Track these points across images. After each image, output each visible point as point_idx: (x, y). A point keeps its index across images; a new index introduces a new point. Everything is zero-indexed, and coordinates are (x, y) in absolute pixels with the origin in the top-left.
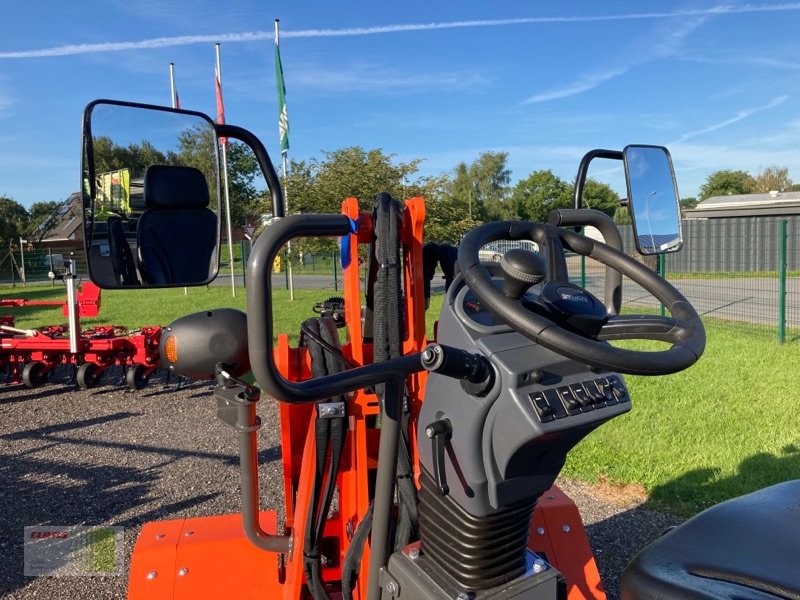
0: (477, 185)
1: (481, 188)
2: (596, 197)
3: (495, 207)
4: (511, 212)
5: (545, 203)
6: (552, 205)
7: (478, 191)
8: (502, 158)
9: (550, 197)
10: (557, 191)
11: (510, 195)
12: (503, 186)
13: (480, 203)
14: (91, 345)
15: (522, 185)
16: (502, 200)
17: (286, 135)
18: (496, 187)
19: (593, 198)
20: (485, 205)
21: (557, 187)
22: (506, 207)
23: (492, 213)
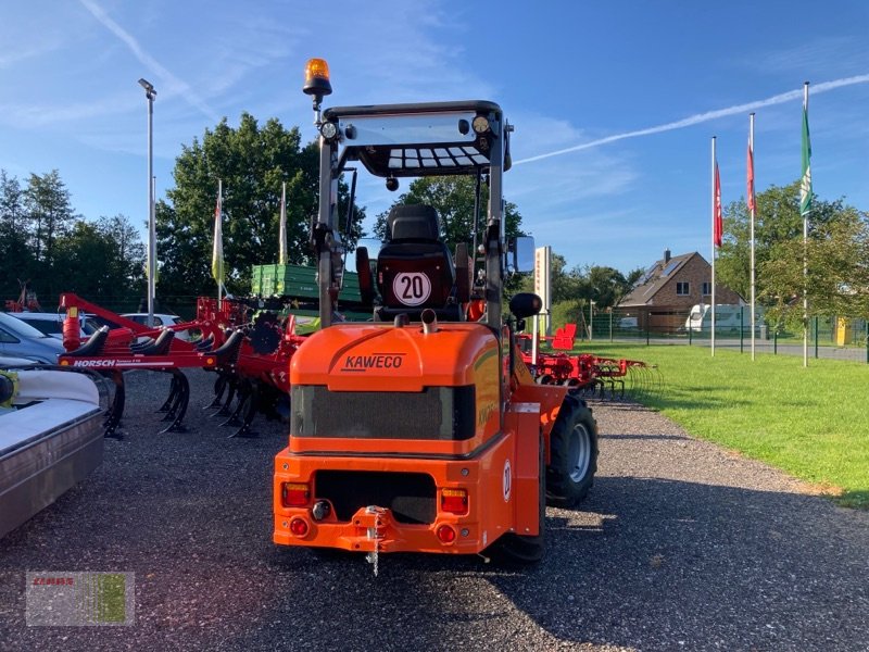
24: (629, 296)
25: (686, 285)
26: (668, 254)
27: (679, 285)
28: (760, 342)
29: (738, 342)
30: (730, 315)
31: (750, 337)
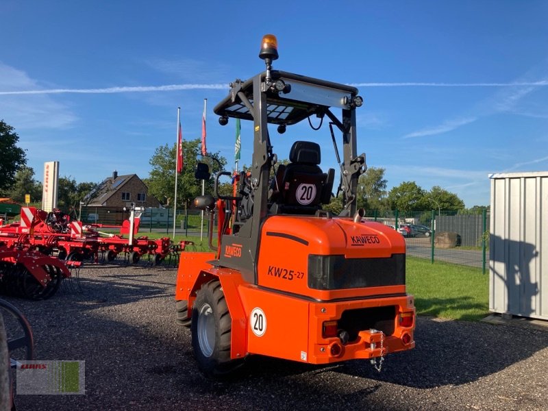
0: (364, 188)
1: (366, 190)
2: (446, 202)
3: (375, 203)
4: (386, 207)
5: (410, 203)
6: (415, 205)
7: (365, 193)
8: (381, 172)
9: (414, 199)
10: (419, 196)
11: (387, 196)
12: (382, 190)
13: (365, 200)
14: (138, 242)
15: (395, 190)
16: (380, 199)
17: (240, 149)
18: (376, 190)
19: (444, 202)
20: (368, 201)
21: (419, 193)
22: (382, 204)
23: (373, 207)
24: (95, 200)
25: (128, 195)
26: (116, 173)
27: (124, 195)
28: (179, 230)
29: (165, 230)
30: (157, 214)
31: (173, 228)
